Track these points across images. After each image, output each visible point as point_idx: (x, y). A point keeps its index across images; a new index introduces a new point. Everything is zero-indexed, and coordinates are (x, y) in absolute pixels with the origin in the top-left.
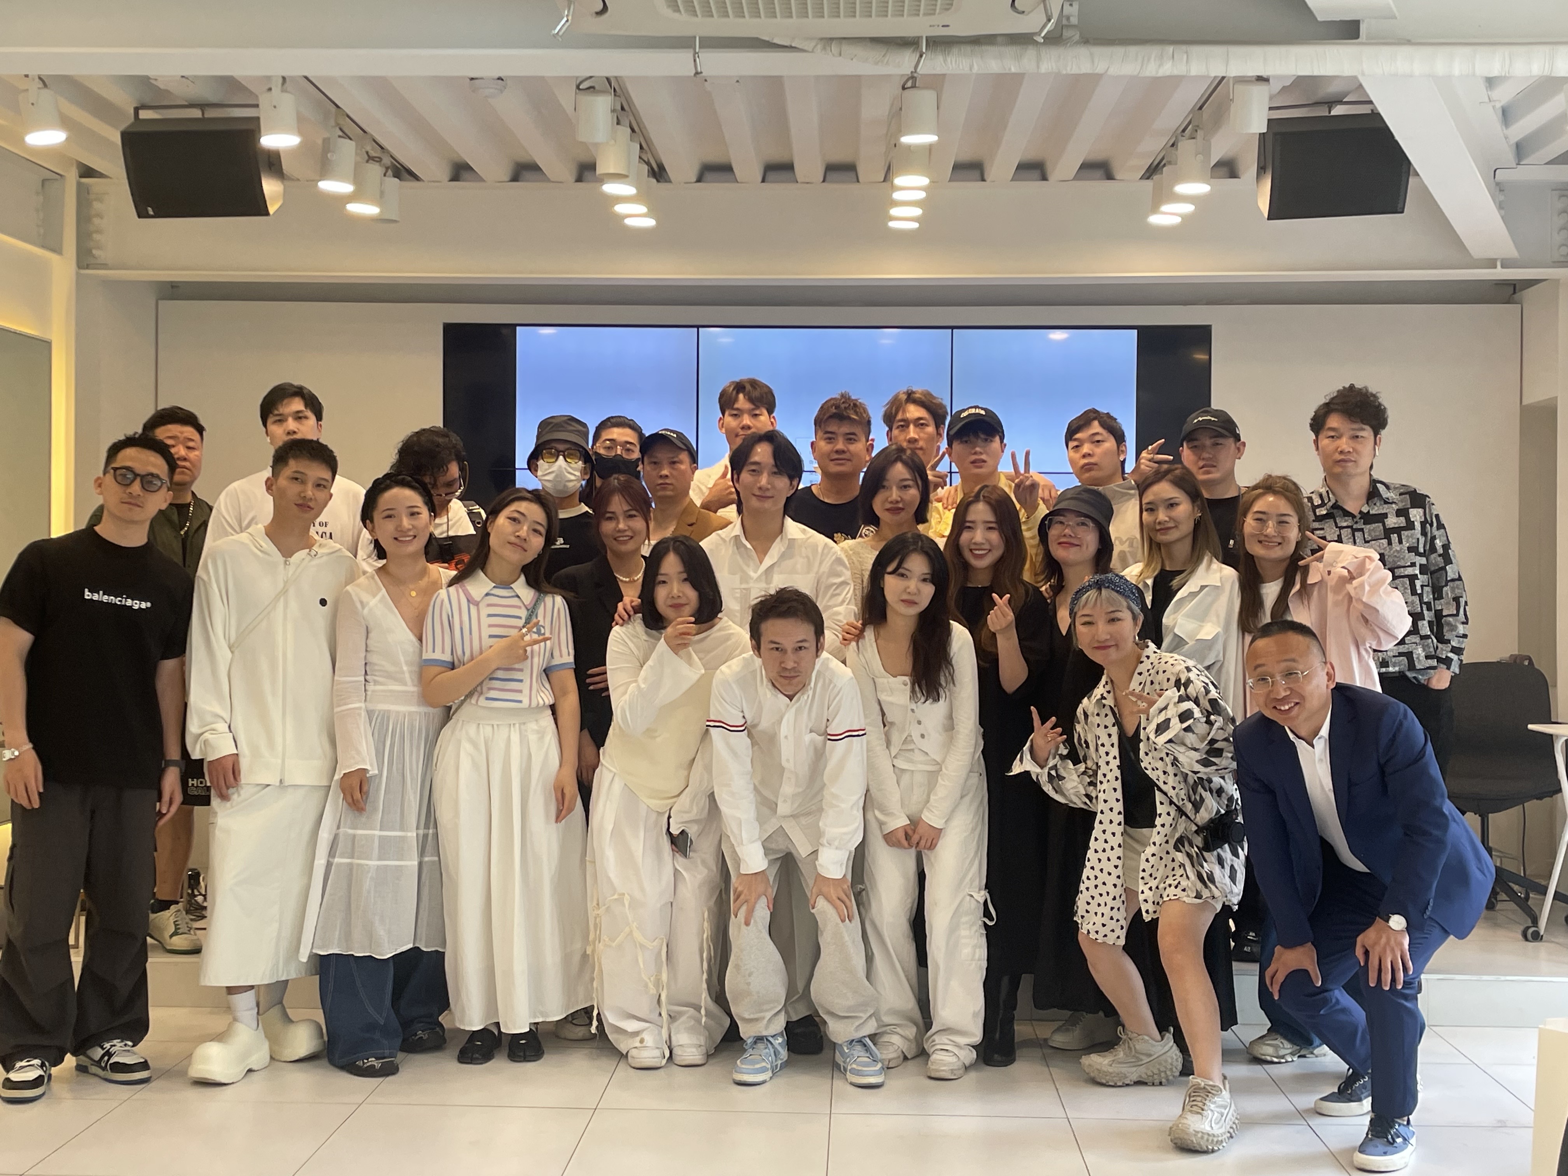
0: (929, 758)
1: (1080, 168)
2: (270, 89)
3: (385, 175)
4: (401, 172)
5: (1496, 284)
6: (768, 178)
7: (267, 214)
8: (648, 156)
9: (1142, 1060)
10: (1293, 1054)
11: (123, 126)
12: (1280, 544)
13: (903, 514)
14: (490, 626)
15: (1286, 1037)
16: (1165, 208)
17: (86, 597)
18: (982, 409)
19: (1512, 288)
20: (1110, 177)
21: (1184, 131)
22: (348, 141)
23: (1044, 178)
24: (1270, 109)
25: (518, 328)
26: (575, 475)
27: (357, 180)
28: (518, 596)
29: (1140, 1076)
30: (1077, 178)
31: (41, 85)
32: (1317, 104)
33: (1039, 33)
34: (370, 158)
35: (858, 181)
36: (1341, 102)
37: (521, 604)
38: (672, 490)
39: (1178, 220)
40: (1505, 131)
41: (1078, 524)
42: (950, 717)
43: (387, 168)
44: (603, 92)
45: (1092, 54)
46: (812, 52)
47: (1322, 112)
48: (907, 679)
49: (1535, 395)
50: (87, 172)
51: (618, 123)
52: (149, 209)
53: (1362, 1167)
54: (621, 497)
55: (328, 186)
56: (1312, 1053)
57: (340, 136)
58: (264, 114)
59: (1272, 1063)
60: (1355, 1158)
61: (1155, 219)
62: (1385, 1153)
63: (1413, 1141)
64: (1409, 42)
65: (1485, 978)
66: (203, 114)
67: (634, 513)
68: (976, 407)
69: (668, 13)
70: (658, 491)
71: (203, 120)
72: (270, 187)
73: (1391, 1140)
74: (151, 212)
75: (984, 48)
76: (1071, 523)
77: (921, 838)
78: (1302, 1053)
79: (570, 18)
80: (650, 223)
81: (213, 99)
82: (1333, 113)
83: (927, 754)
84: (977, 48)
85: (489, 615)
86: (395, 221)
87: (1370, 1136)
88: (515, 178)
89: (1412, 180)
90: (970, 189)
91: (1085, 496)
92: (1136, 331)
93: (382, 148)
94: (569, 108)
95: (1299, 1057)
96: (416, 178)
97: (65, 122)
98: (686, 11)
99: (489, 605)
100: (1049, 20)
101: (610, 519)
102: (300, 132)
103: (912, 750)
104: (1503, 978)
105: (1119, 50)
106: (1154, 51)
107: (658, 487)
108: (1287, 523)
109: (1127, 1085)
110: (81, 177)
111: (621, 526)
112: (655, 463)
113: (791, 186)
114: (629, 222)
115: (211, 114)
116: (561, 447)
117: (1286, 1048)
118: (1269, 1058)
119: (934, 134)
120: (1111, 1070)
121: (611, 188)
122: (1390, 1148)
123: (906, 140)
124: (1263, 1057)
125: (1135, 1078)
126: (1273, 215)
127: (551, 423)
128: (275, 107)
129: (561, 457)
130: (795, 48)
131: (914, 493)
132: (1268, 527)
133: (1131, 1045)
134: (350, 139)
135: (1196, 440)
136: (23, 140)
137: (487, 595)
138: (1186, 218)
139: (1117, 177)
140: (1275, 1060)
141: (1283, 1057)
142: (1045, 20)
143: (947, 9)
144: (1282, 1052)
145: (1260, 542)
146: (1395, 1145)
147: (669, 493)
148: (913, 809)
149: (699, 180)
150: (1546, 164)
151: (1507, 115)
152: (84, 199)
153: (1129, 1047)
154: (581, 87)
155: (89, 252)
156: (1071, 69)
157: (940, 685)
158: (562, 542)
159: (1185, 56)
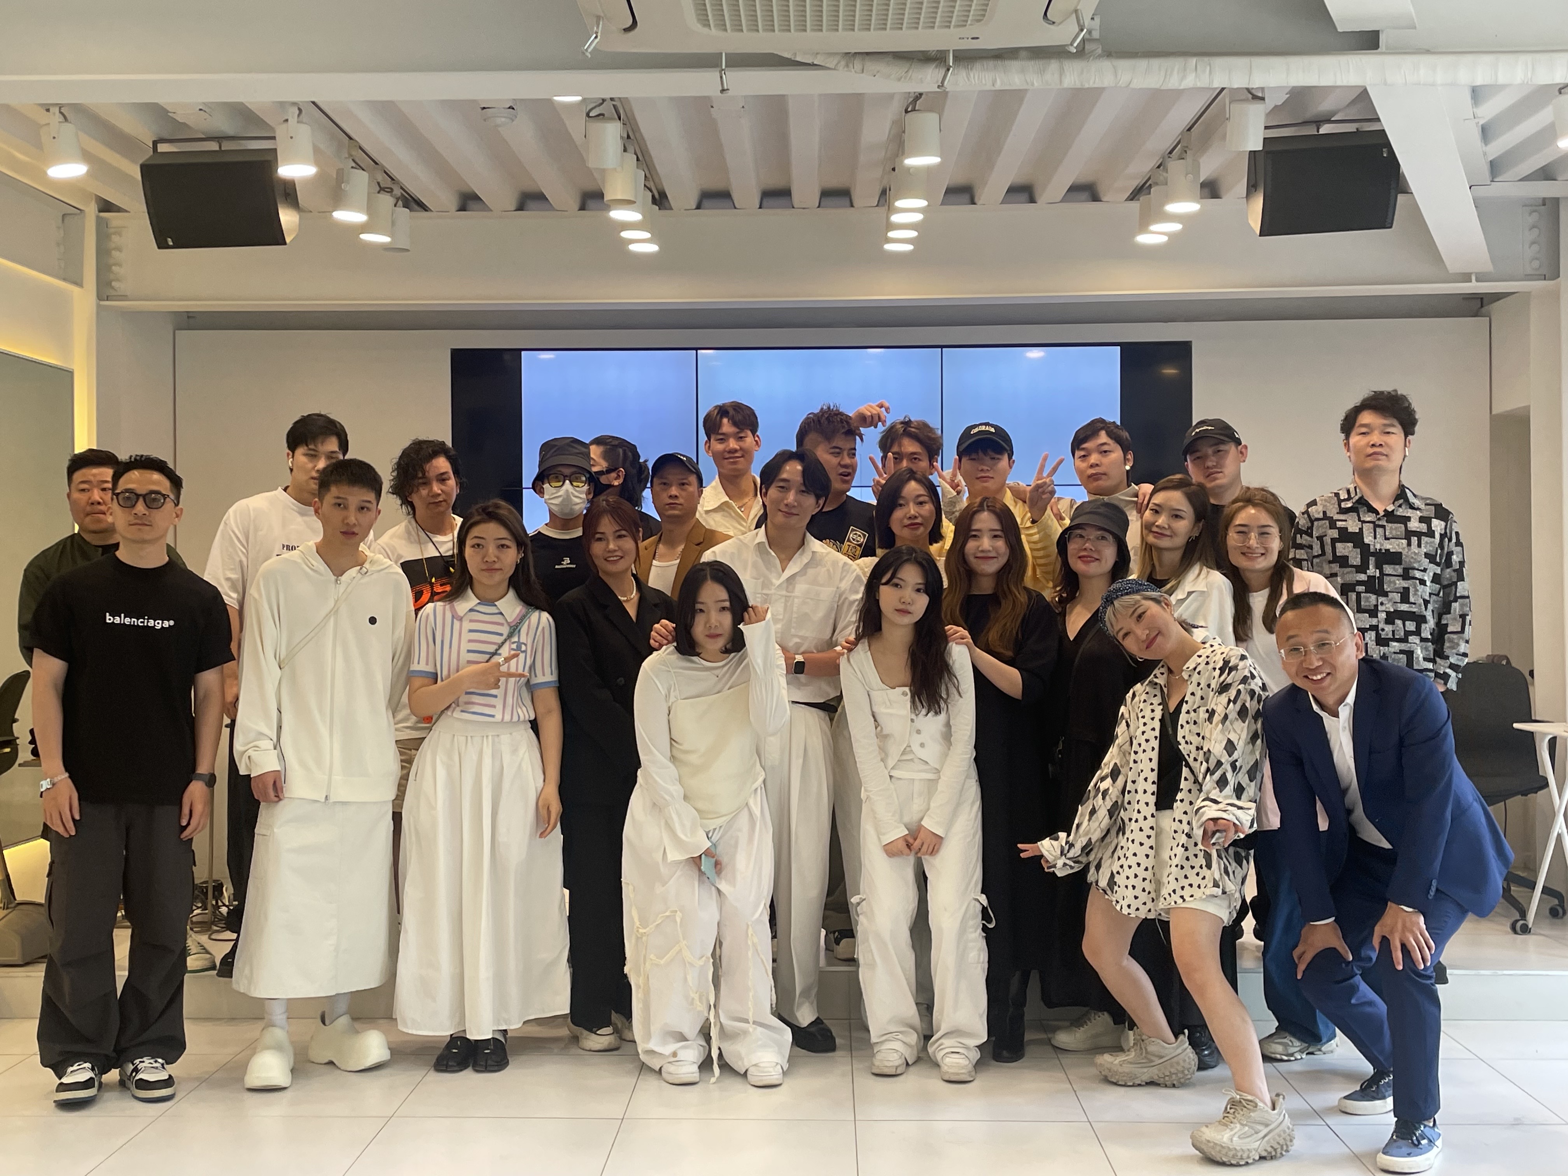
0: (929, 767)
1: (1067, 191)
2: (287, 120)
3: (395, 206)
4: (411, 202)
5: (1464, 299)
6: (765, 203)
7: (285, 243)
8: (651, 184)
9: (1152, 1061)
10: (1301, 1051)
11: (141, 162)
12: (1262, 554)
13: (922, 529)
14: (470, 641)
15: (1294, 1035)
16: (1154, 228)
17: (108, 621)
18: (992, 426)
19: (1479, 302)
20: (1095, 198)
21: (1170, 153)
22: (361, 171)
23: (1032, 200)
24: (1266, 128)
25: (523, 353)
26: (580, 498)
27: (370, 210)
28: (501, 614)
29: (1153, 1078)
30: (1064, 200)
31: (62, 119)
32: (1305, 123)
33: (1072, 44)
34: (382, 189)
35: (852, 206)
36: (1329, 121)
37: (504, 621)
38: (680, 510)
39: (1164, 239)
40: (1484, 148)
41: (1098, 539)
42: (948, 725)
43: (398, 199)
44: (611, 119)
45: (1114, 67)
46: (834, 69)
47: (1311, 131)
48: (907, 689)
49: (1504, 404)
50: (106, 206)
51: (625, 150)
52: (169, 239)
53: (1386, 1168)
54: (610, 516)
55: (342, 216)
56: (1320, 1050)
57: (352, 167)
58: (281, 145)
59: (1282, 1060)
60: (1378, 1159)
61: (1143, 239)
62: (1409, 1155)
63: (1439, 1143)
64: (1428, 52)
65: (1483, 972)
66: (220, 147)
67: (624, 532)
68: (986, 424)
69: (698, 27)
70: (667, 510)
71: (220, 151)
72: (287, 218)
73: (1416, 1142)
74: (171, 243)
75: (1008, 63)
76: (1091, 538)
77: (923, 844)
78: (1310, 1050)
79: (599, 35)
80: (653, 248)
81: (231, 132)
82: (1322, 131)
83: (927, 763)
84: (999, 63)
85: (471, 631)
86: (407, 250)
87: (1394, 1137)
88: (520, 208)
89: (1401, 198)
90: (961, 211)
91: (1102, 510)
92: (1119, 347)
93: (392, 179)
94: (577, 135)
95: (1307, 1054)
96: (423, 207)
97: (87, 157)
98: (716, 26)
99: (471, 621)
100: (1082, 30)
101: (600, 539)
102: (317, 163)
103: (912, 760)
104: (1500, 972)
105: (1142, 63)
106: (1176, 63)
107: (667, 506)
108: (1268, 534)
109: (1139, 1085)
110: (100, 211)
111: (612, 546)
112: (665, 484)
113: (790, 211)
114: (633, 247)
115: (227, 146)
116: (567, 471)
117: (1295, 1045)
118: (1278, 1056)
119: (937, 156)
120: (1120, 1070)
121: (618, 215)
122: (1415, 1150)
123: (911, 162)
124: (1273, 1056)
125: (1146, 1078)
126: (1265, 231)
127: (556, 446)
128: (291, 138)
129: (567, 482)
130: (816, 65)
131: (928, 508)
132: (1250, 539)
133: (1143, 1047)
134: (363, 170)
135: (1197, 451)
136: (46, 174)
137: (471, 610)
138: (1172, 236)
139: (1104, 199)
140: (1285, 1058)
141: (1292, 1055)
142: (1077, 29)
143: (979, 21)
144: (1291, 1050)
145: (1243, 554)
146: (1420, 1146)
147: (676, 512)
148: (911, 817)
149: (698, 207)
150: (1521, 180)
151: (1487, 133)
152: (103, 234)
153: (1141, 1048)
154: (590, 115)
155: (109, 284)
156: (1094, 83)
157: (941, 697)
158: (569, 562)
159: (1208, 68)
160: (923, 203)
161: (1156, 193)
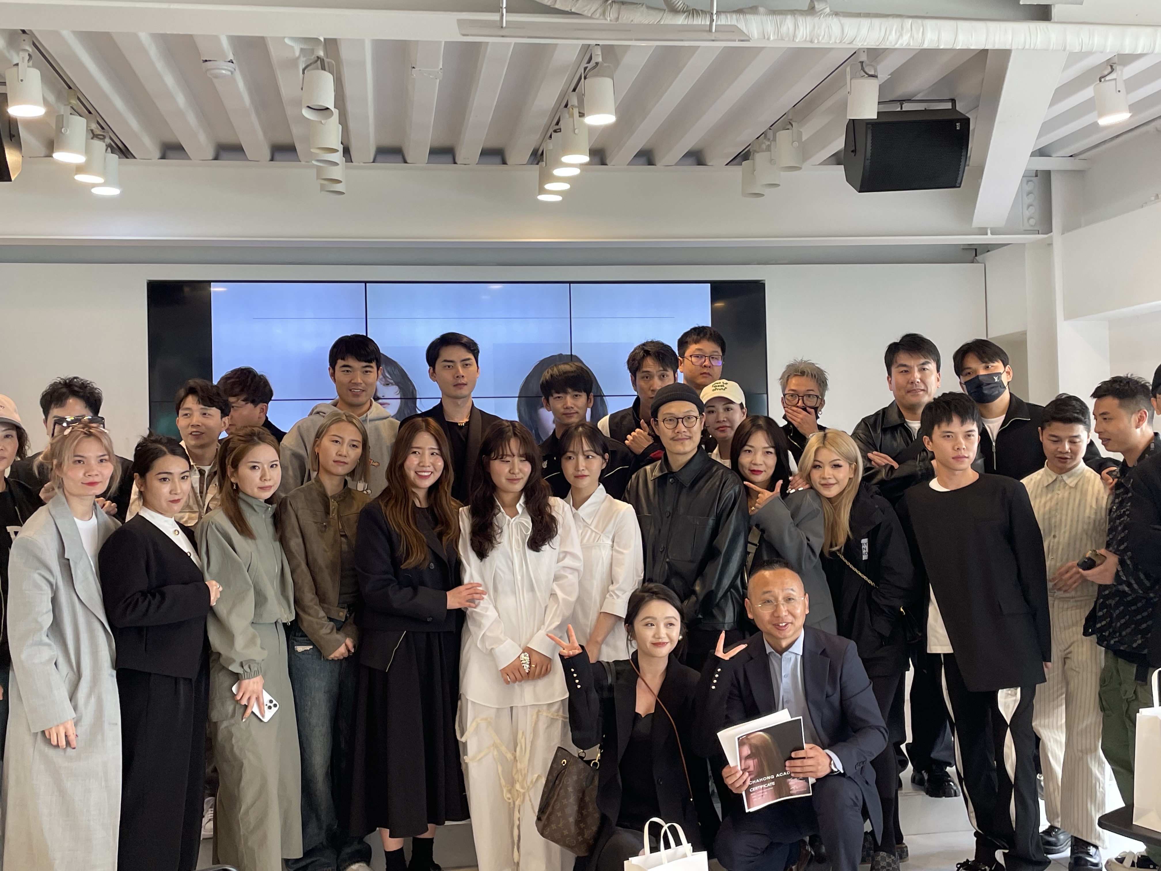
1: (684, 155)
2: (17, 65)
3: (106, 151)
5: (963, 249)
7: (10, 180)
19: (975, 251)
20: (699, 163)
22: (79, 118)
23: (650, 163)
25: (211, 284)
30: (678, 163)
32: (892, 101)
34: (95, 136)
35: (506, 164)
43: (107, 146)
45: (842, 24)
46: (590, 18)
47: (896, 108)
55: (62, 157)
57: (71, 114)
72: (12, 157)
82: (904, 109)
88: (216, 157)
90: (597, 170)
92: (709, 285)
96: (131, 156)
105: (866, 22)
106: (895, 23)
113: (452, 166)
119: (612, 115)
126: (864, 188)
128: (21, 81)
130: (573, 13)
134: (81, 116)
139: (707, 163)
149: (375, 161)
154: (307, 70)
156: (823, 38)
159: (922, 29)
160: (585, 159)
161: (760, 158)
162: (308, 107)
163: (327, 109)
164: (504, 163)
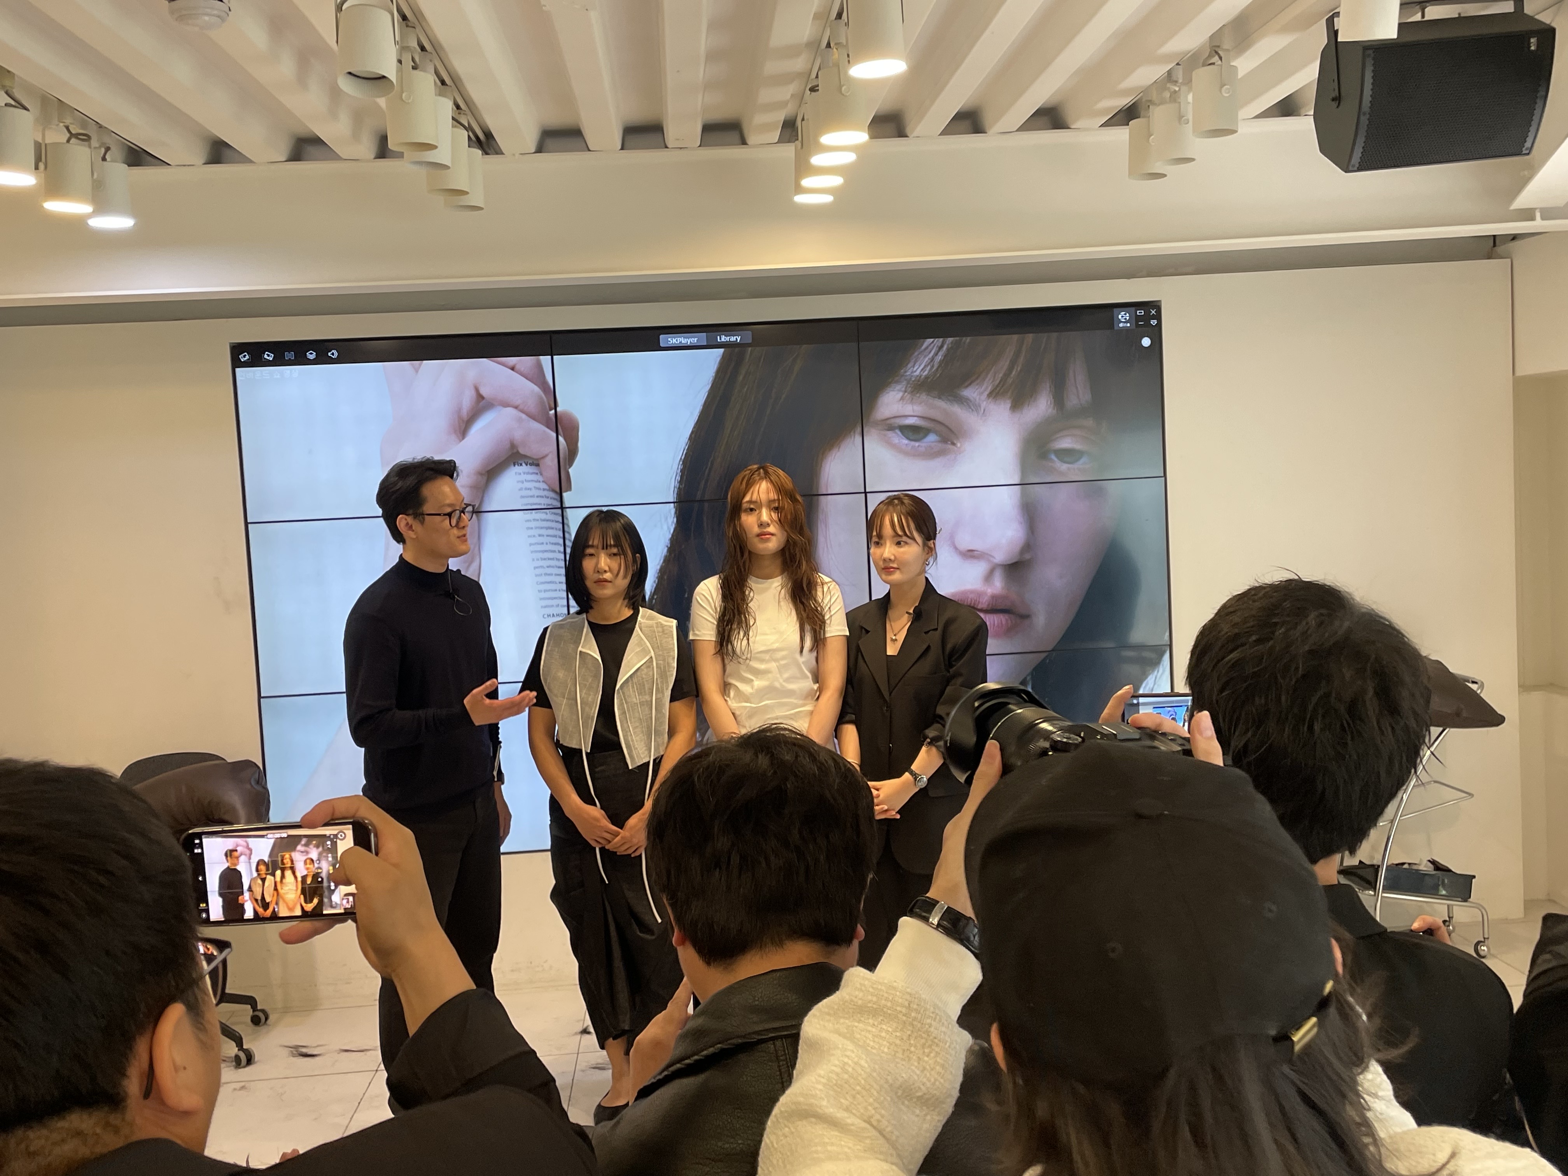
1: (1031, 116)
6: (627, 145)
19: (1492, 244)
20: (1058, 125)
23: (978, 130)
30: (1022, 128)
34: (73, 137)
35: (748, 144)
36: (1433, 2)
57: (7, 105)
82: (1428, 17)
88: (296, 156)
90: (894, 145)
93: (95, 121)
113: (661, 153)
139: (1073, 126)
149: (539, 150)
160: (861, 137)
161: (1159, 115)
162: (350, 73)
163: (384, 77)
164: (744, 142)
